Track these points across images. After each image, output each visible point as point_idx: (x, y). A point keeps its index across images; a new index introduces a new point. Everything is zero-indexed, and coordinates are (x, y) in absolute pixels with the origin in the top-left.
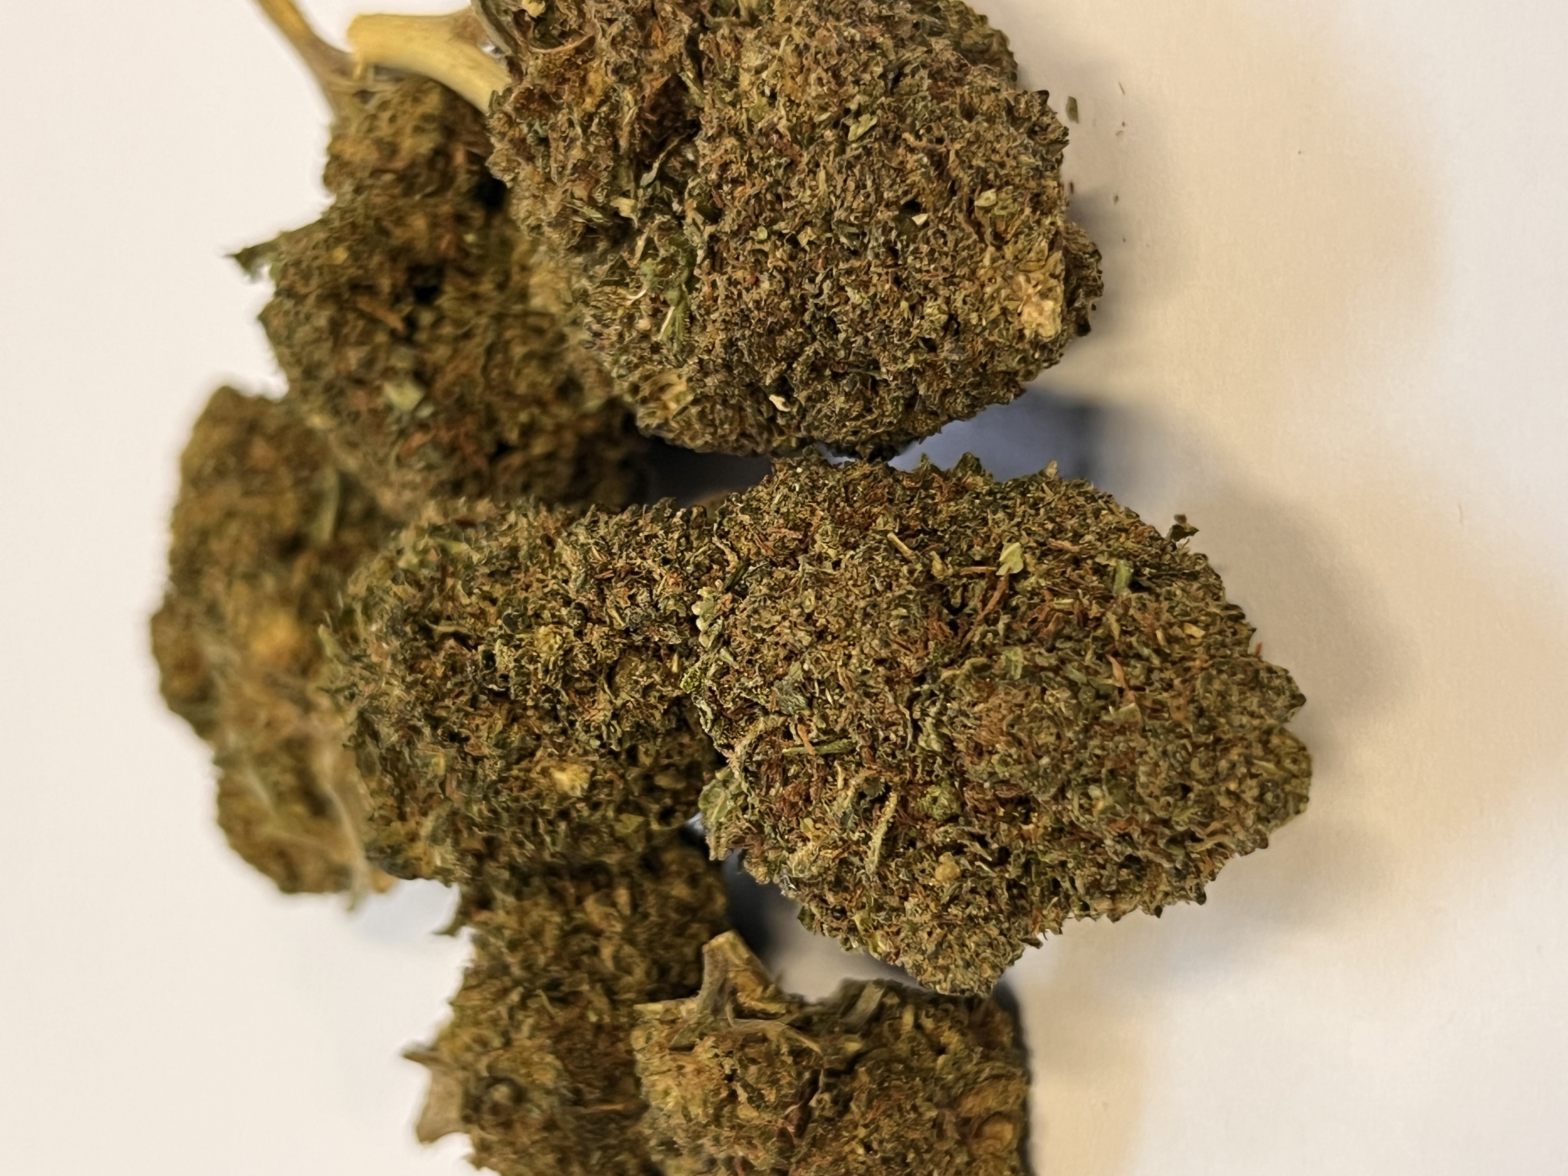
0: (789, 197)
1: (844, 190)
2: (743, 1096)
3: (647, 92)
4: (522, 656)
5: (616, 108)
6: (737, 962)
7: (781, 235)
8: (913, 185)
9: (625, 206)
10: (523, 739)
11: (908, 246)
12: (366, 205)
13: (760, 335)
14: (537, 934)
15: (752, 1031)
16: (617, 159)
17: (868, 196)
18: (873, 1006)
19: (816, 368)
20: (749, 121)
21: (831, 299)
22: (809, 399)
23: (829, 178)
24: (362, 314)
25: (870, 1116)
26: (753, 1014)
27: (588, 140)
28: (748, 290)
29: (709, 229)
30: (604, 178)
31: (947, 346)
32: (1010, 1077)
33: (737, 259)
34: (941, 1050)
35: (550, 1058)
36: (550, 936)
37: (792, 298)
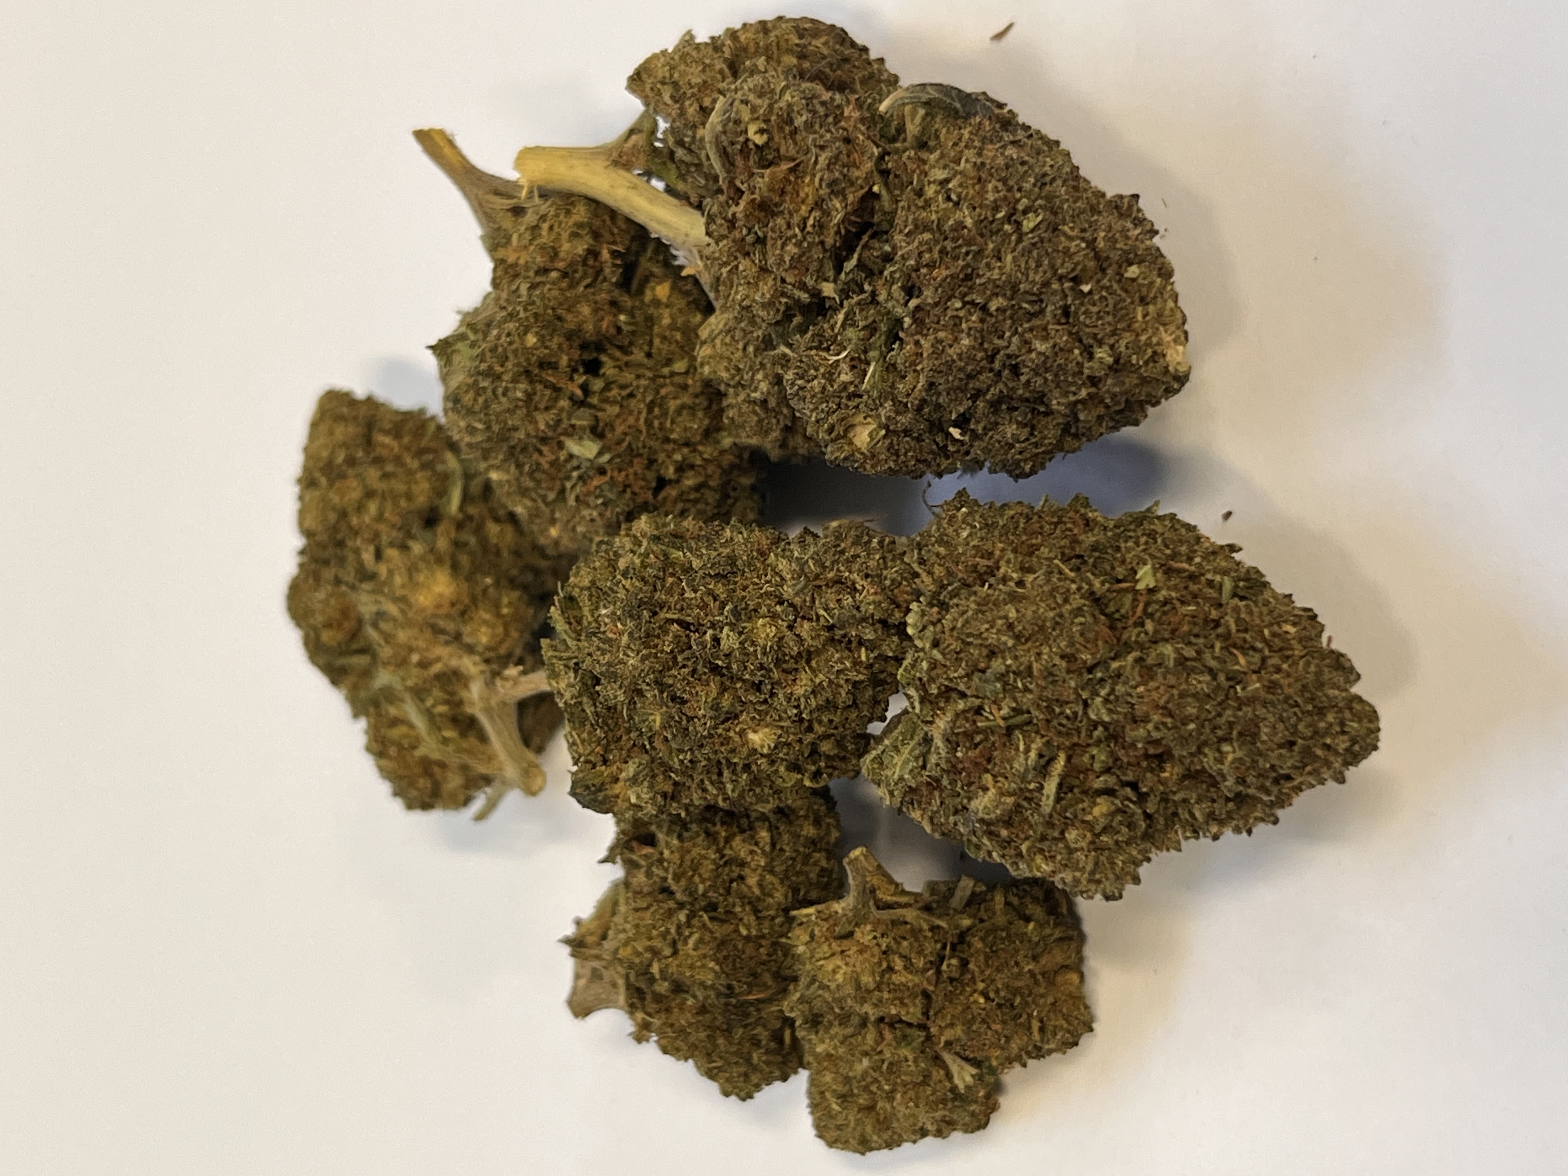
0: (978, 276)
1: (1027, 269)
2: (898, 964)
3: (851, 199)
4: (745, 640)
5: (826, 212)
6: (870, 868)
7: (973, 303)
8: (1077, 264)
9: (828, 289)
10: (732, 704)
11: (1079, 308)
14: (695, 867)
15: (894, 917)
16: (825, 251)
17: (1045, 272)
19: (994, 405)
20: (939, 220)
21: (1020, 349)
22: (984, 428)
23: (1014, 260)
24: (547, 385)
26: (889, 906)
27: (804, 238)
28: (951, 346)
29: (913, 303)
30: (813, 268)
31: (1109, 381)
33: (939, 323)
34: (1028, 919)
35: (710, 964)
36: (707, 868)
37: (986, 350)
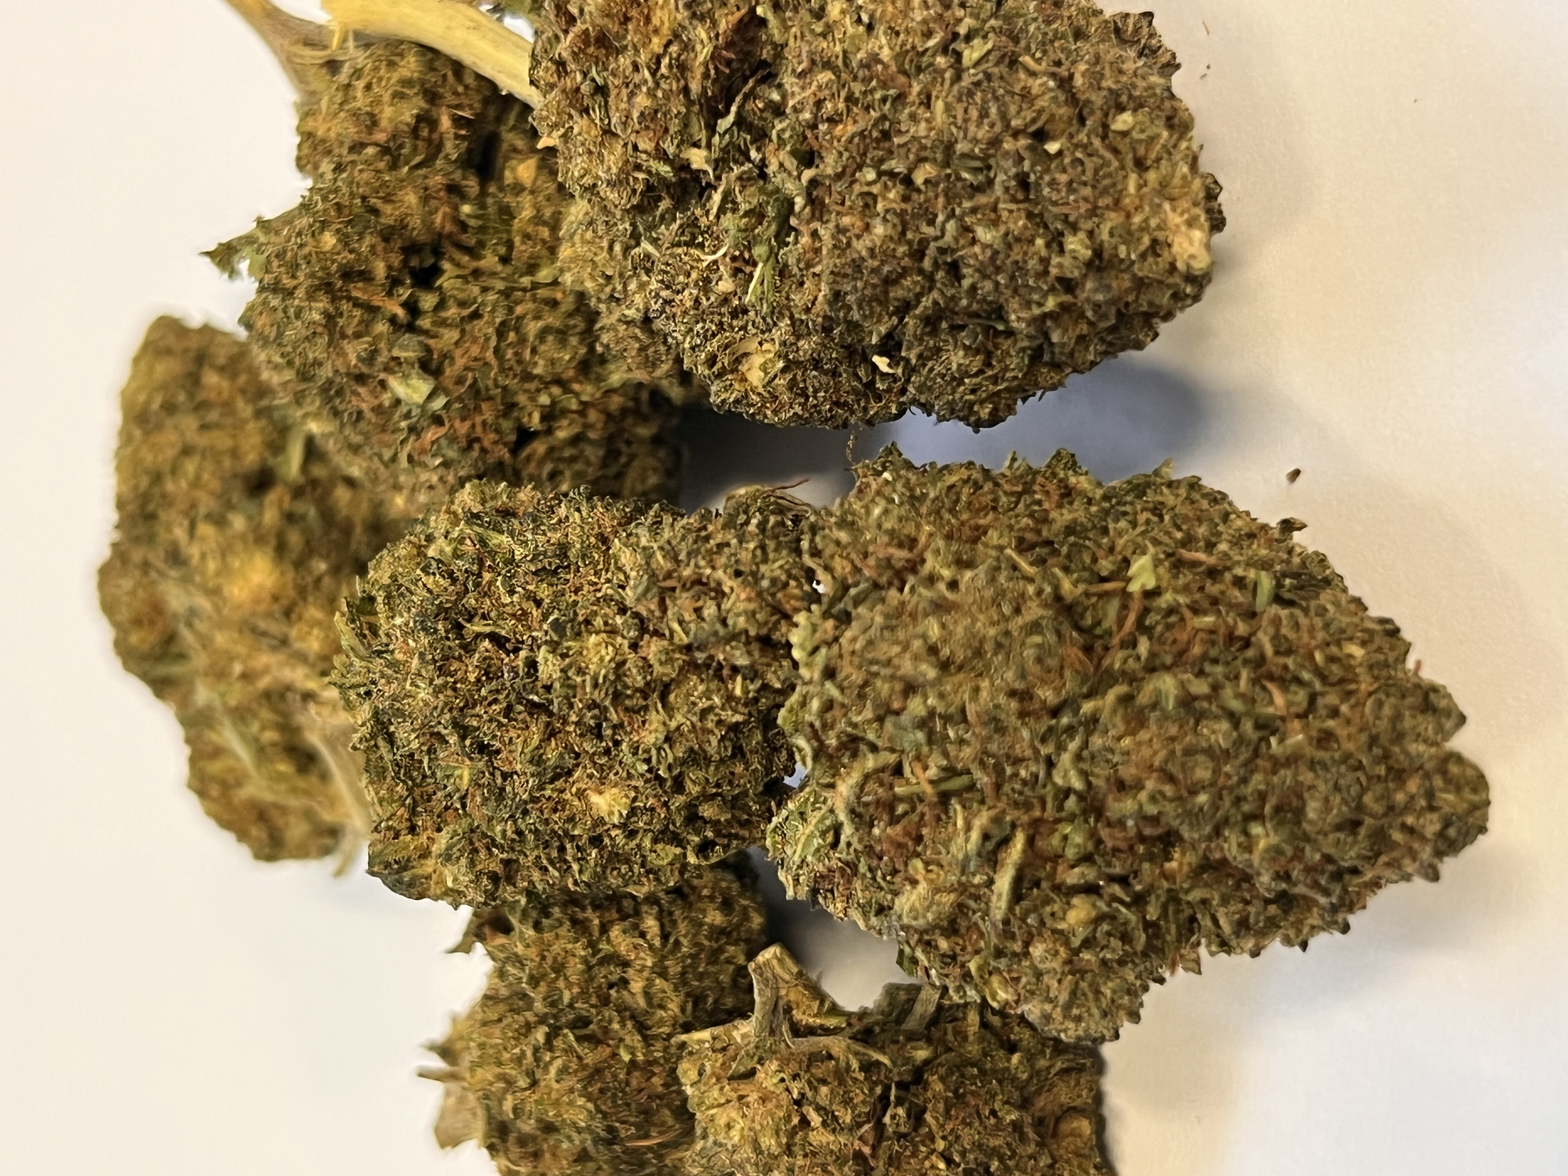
0: (900, 132)
1: (966, 121)
2: (815, 1119)
3: (723, 26)
4: (570, 666)
5: (688, 47)
6: (787, 977)
7: (892, 174)
8: (1040, 112)
9: (698, 158)
10: (561, 756)
11: (1041, 178)
12: (350, 183)
13: (874, 286)
14: (559, 968)
15: (815, 1049)
16: (689, 103)
17: (992, 125)
18: (932, 1008)
19: (931, 322)
20: (845, 52)
21: (956, 240)
22: (920, 356)
23: (948, 108)
24: (357, 304)
25: (949, 1127)
26: (811, 1031)
27: (657, 85)
28: (858, 237)
29: (808, 174)
30: (674, 127)
31: (1089, 285)
32: (1081, 1069)
33: (843, 203)
34: (1012, 1048)
35: (581, 1101)
36: (575, 968)
37: (910, 243)
